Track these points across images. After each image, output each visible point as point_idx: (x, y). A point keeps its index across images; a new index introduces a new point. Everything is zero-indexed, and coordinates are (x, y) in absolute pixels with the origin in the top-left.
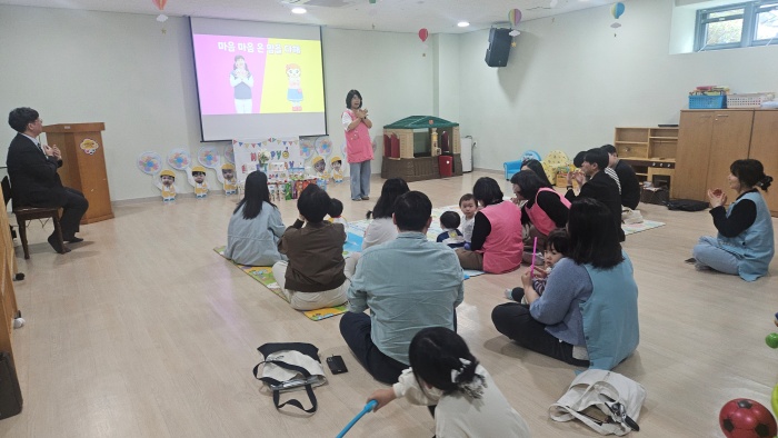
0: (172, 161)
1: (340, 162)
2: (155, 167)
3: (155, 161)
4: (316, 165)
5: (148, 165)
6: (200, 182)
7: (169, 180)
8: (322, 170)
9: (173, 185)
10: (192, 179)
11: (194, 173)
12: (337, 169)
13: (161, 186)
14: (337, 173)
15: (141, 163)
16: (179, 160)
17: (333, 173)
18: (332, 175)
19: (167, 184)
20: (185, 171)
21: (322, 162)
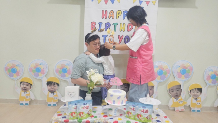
0: (31, 70)
1: (200, 90)
2: (18, 73)
3: (18, 69)
4: (171, 90)
5: (12, 71)
6: (52, 92)
7: (27, 86)
8: (177, 96)
9: (30, 92)
10: (46, 88)
11: (49, 83)
12: (196, 97)
13: (19, 90)
14: (194, 101)
15: (6, 69)
16: (37, 70)
17: (190, 101)
18: (189, 103)
19: (25, 90)
20: (40, 80)
21: (179, 88)
